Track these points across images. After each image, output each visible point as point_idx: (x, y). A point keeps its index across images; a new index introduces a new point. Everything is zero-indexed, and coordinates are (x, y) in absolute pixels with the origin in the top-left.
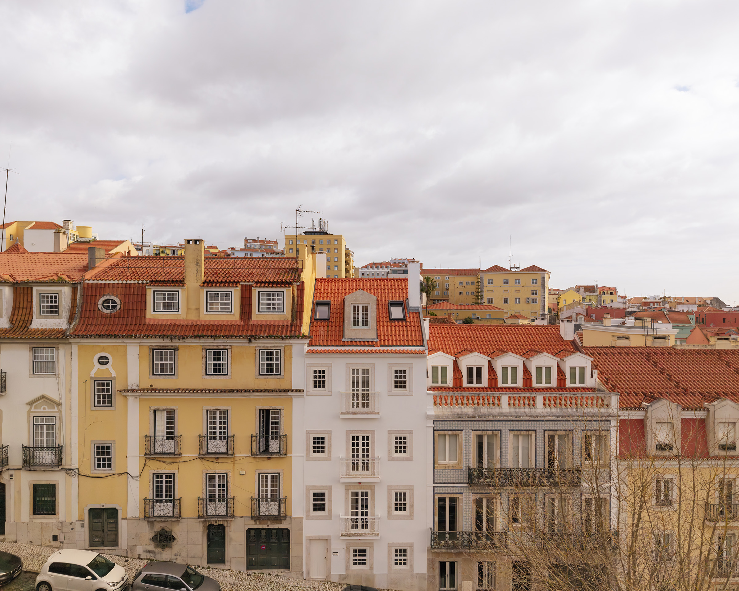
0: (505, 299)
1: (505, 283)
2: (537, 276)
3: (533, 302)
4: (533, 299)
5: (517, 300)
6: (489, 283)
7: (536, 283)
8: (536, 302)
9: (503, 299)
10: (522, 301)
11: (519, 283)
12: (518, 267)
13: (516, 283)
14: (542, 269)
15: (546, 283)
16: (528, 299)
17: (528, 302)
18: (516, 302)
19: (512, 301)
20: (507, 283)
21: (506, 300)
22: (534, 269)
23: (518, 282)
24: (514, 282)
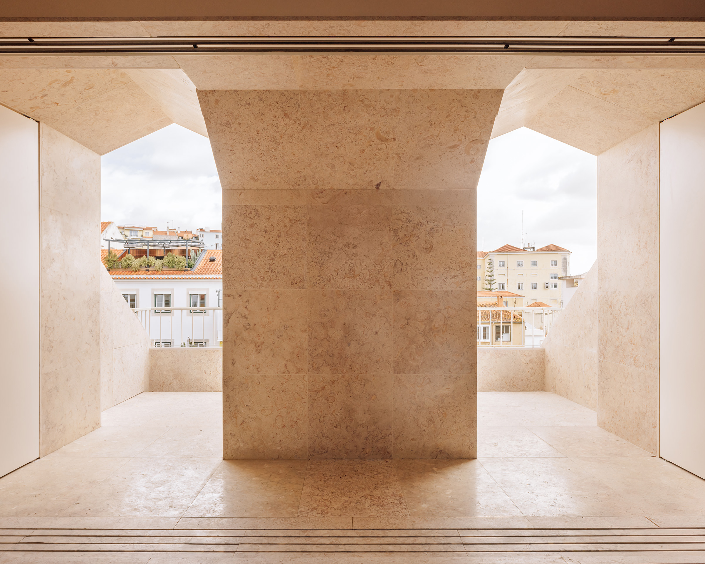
0: (519, 284)
1: (519, 265)
2: (558, 257)
3: (552, 287)
4: (552, 284)
5: (534, 286)
6: (500, 266)
7: (556, 265)
8: (556, 287)
9: (518, 285)
10: (540, 286)
11: (536, 265)
12: (533, 246)
13: (532, 265)
14: (563, 249)
15: (567, 265)
16: (547, 284)
17: (547, 287)
18: (533, 288)
19: (527, 286)
20: (522, 265)
21: (520, 286)
22: (551, 248)
23: (534, 263)
24: (530, 263)
